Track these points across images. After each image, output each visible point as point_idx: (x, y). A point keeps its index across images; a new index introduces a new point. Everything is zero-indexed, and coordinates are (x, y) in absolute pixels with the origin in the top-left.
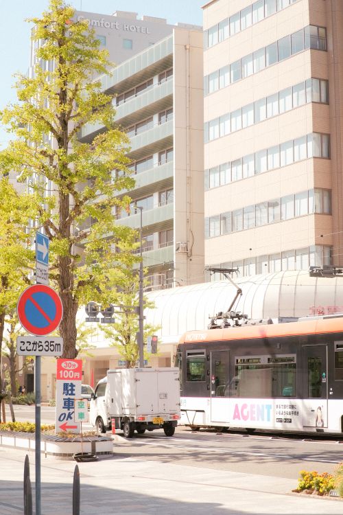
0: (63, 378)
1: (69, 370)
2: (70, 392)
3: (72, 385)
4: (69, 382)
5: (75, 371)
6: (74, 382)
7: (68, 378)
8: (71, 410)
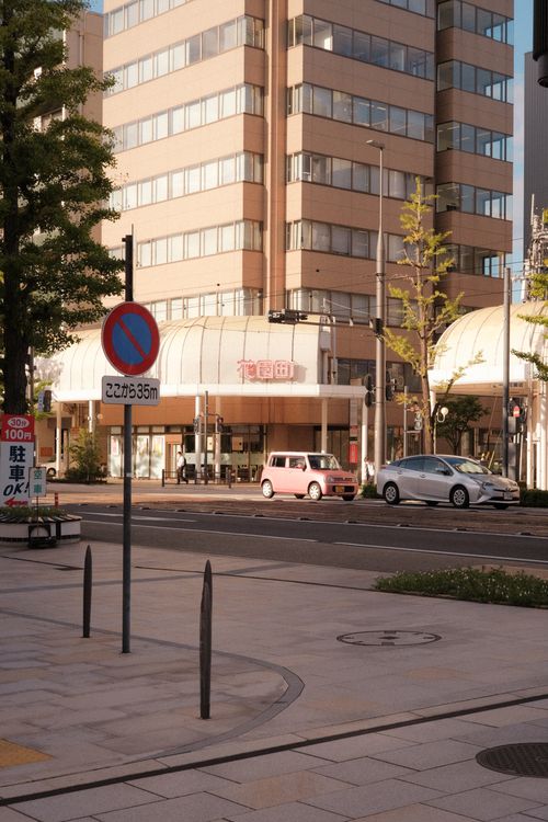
0: (10, 440)
1: (17, 430)
2: (19, 458)
3: (22, 449)
4: (18, 444)
5: (25, 430)
6: (24, 445)
7: (17, 440)
8: (20, 482)
